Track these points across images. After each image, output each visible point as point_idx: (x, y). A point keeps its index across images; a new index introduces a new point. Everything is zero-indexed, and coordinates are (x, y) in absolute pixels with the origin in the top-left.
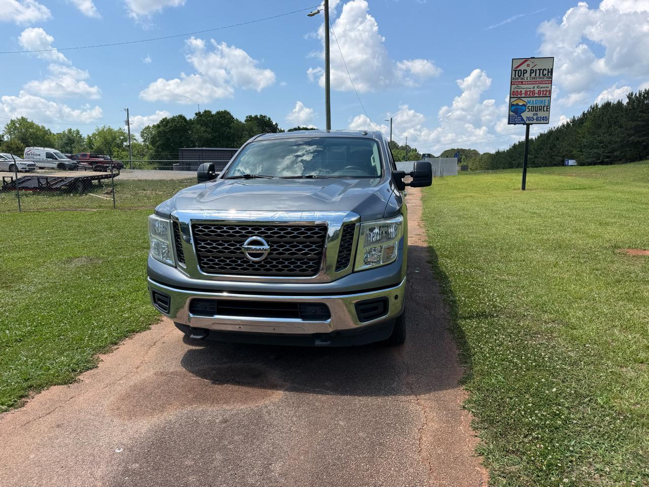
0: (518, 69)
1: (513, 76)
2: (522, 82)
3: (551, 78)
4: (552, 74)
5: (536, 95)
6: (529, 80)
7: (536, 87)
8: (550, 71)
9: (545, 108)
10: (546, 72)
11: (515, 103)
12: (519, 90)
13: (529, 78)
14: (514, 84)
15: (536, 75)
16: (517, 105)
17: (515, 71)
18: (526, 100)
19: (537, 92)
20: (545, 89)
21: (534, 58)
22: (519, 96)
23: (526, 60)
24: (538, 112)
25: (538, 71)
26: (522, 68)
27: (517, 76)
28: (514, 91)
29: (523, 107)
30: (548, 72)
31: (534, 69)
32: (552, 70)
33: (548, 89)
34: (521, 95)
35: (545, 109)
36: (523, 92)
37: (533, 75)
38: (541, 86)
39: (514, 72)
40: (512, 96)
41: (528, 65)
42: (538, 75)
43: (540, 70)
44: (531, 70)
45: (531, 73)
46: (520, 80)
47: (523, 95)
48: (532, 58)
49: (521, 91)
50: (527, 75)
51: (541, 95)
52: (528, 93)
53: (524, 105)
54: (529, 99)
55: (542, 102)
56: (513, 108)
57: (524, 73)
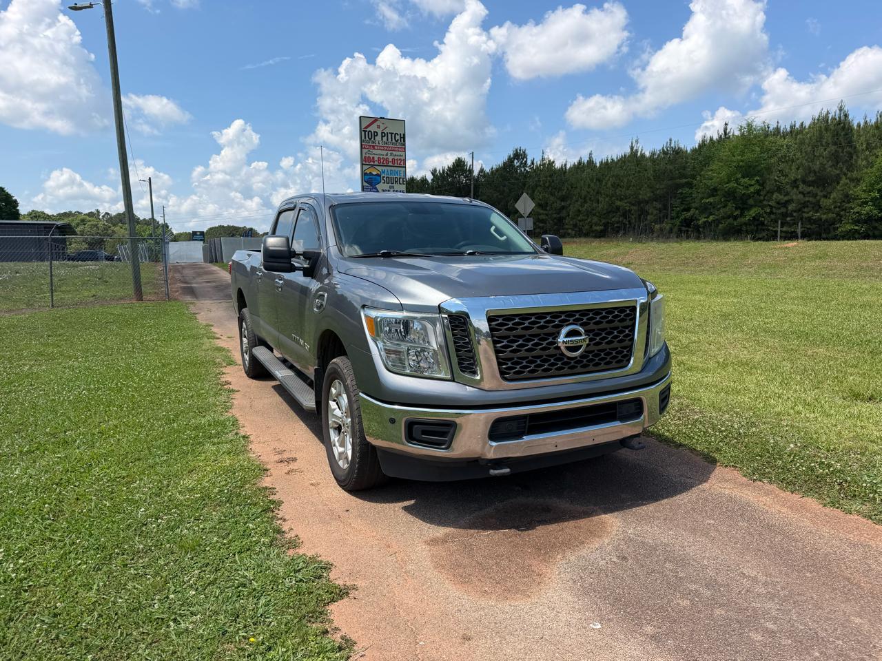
0: (368, 130)
1: (363, 138)
2: (373, 146)
3: (404, 145)
4: (404, 141)
5: (390, 164)
6: (381, 145)
7: (389, 154)
8: (402, 136)
9: (401, 180)
10: (398, 137)
11: (368, 171)
12: (371, 156)
13: (380, 143)
14: (365, 148)
15: (387, 140)
16: (371, 174)
17: (365, 131)
18: (380, 168)
19: (390, 160)
20: (399, 158)
21: (384, 118)
22: (372, 163)
23: (376, 120)
24: (394, 185)
25: (389, 135)
26: (373, 128)
27: (367, 138)
28: (365, 157)
29: (378, 178)
30: (401, 138)
31: (385, 131)
32: (404, 135)
33: (402, 158)
34: (374, 162)
35: (401, 182)
36: (376, 159)
37: (385, 139)
38: (394, 153)
39: (363, 133)
40: (364, 163)
41: (379, 127)
42: (390, 140)
43: (392, 134)
44: (382, 133)
45: (382, 137)
46: (371, 144)
47: (376, 163)
48: (381, 118)
49: (373, 158)
50: (378, 138)
51: (396, 165)
52: (382, 161)
53: (378, 175)
54: (384, 168)
55: (397, 173)
56: (367, 177)
57: (375, 136)
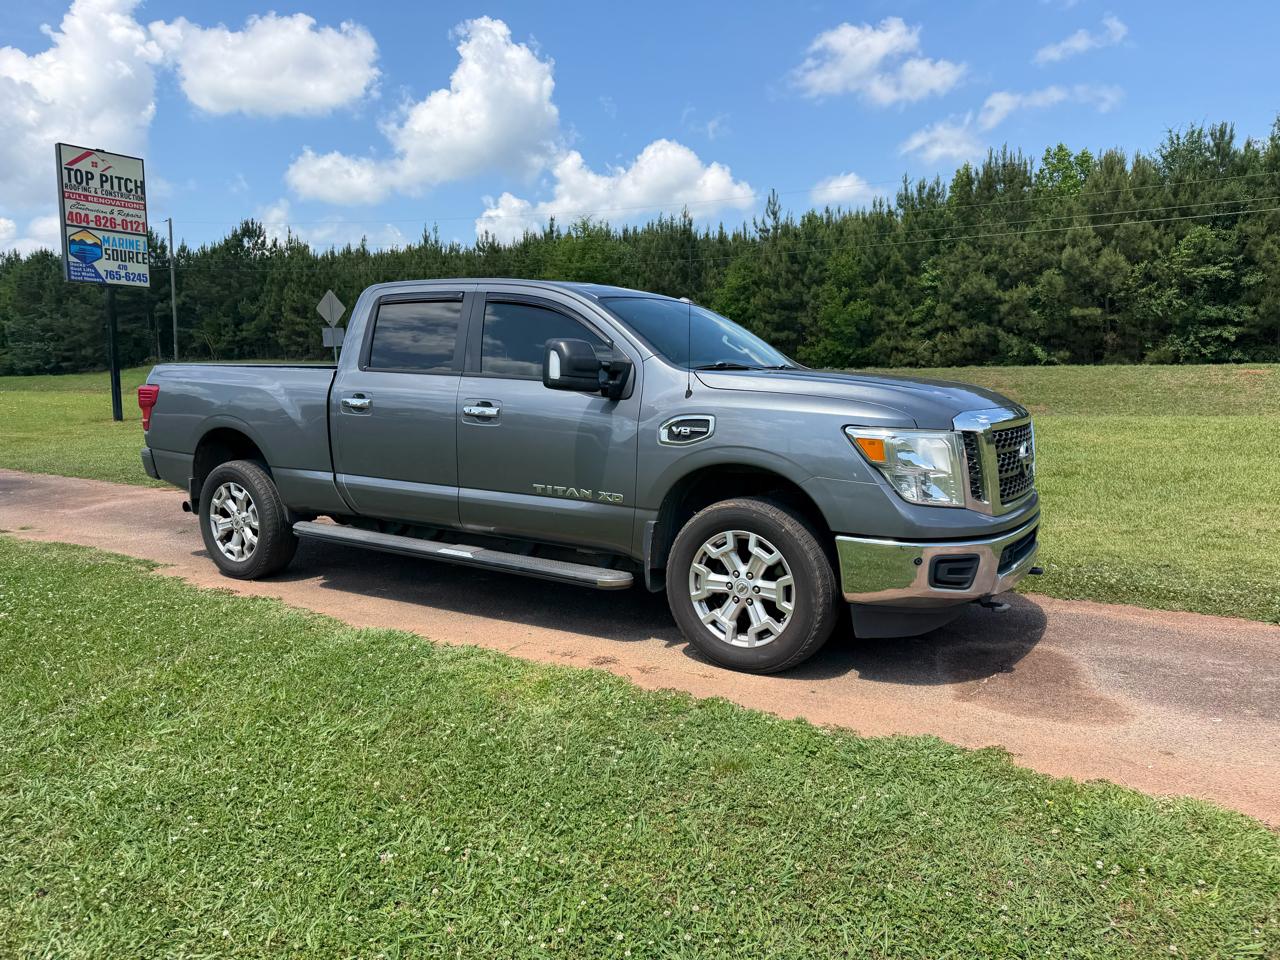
0: (75, 167)
1: (66, 180)
2: (86, 197)
3: (144, 199)
4: (143, 192)
5: (119, 228)
6: (100, 195)
7: (116, 213)
8: (139, 184)
9: (140, 256)
10: (131, 186)
11: (77, 238)
12: (83, 213)
13: (99, 191)
14: (69, 197)
15: (112, 188)
16: (82, 242)
17: (69, 170)
18: (100, 234)
19: (119, 221)
20: (134, 219)
21: (103, 151)
22: (84, 224)
23: (89, 153)
24: (127, 263)
25: (116, 181)
26: (84, 166)
27: (73, 182)
28: (71, 213)
29: (97, 250)
30: (136, 187)
31: (108, 173)
32: (143, 183)
33: (141, 220)
34: (88, 223)
35: (140, 259)
36: (92, 217)
37: (107, 186)
38: (126, 211)
39: (65, 172)
40: (68, 222)
41: (95, 165)
42: (116, 188)
43: (120, 179)
44: (102, 176)
45: (102, 182)
46: (80, 192)
47: (92, 225)
48: (97, 150)
49: (86, 215)
50: (95, 183)
51: (129, 230)
52: (103, 222)
53: (95, 245)
54: (107, 234)
55: (131, 243)
56: (75, 248)
57: (88, 179)
